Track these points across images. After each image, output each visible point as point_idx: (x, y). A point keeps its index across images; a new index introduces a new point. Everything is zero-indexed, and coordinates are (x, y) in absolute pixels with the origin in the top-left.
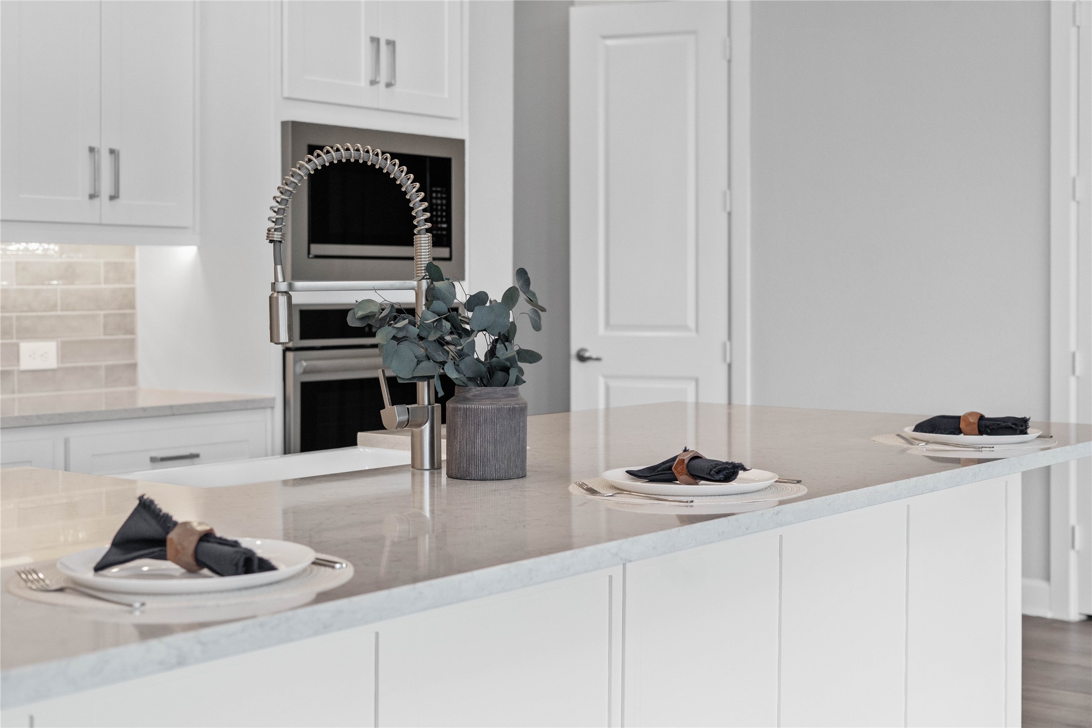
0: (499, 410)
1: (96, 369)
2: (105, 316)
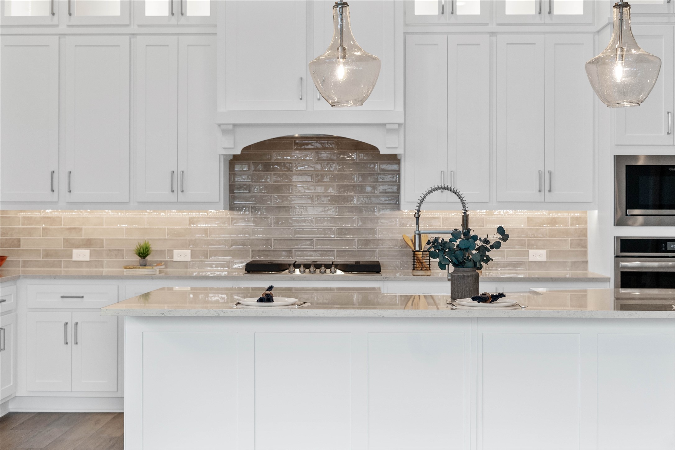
0: (458, 276)
1: (565, 262)
2: (571, 240)
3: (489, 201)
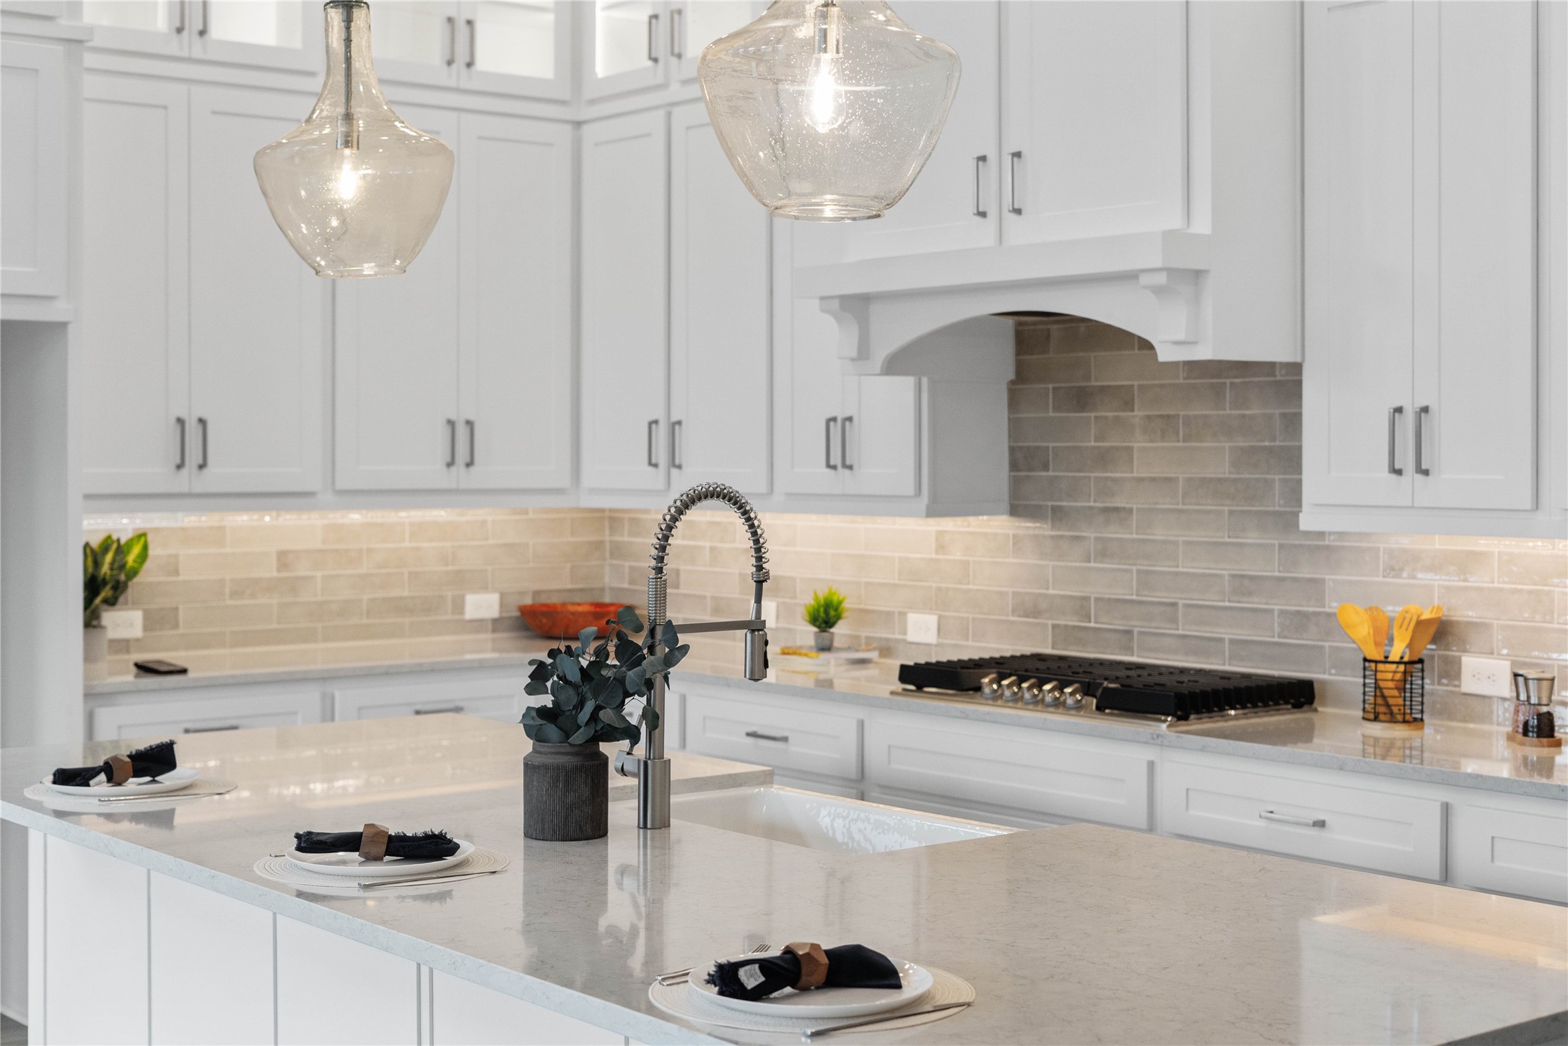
3: (1535, 508)
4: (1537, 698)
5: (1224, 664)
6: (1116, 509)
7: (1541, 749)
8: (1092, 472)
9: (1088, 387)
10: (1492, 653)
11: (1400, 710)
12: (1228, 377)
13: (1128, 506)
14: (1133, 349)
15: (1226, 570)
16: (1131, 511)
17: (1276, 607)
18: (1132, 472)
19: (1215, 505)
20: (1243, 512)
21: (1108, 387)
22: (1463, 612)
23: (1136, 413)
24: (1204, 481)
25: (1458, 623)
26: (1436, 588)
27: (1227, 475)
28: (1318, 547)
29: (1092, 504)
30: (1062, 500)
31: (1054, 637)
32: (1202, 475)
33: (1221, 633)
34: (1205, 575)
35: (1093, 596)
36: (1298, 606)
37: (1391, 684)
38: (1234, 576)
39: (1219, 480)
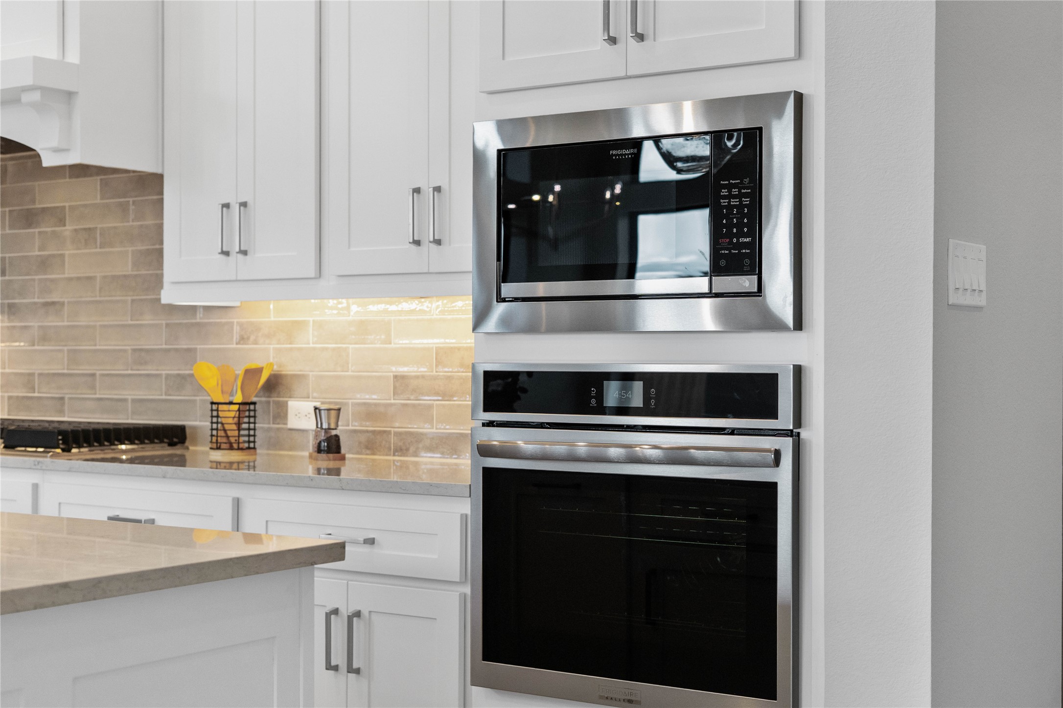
3: (318, 276)
4: (327, 424)
5: (128, 419)
6: (53, 303)
7: (328, 462)
8: (37, 275)
9: (33, 209)
10: (309, 398)
11: (236, 440)
12: (131, 197)
13: (62, 300)
14: (65, 178)
15: (128, 345)
16: (63, 304)
17: (164, 372)
18: (64, 273)
19: (123, 296)
20: (141, 300)
21: (47, 208)
22: (289, 368)
23: (67, 227)
24: (114, 277)
25: (286, 375)
26: (272, 350)
27: (130, 273)
28: (193, 325)
29: (36, 300)
30: (14, 298)
31: (9, 405)
32: (114, 274)
33: (124, 395)
34: (114, 350)
35: (37, 372)
36: (179, 370)
37: (230, 421)
38: (134, 350)
39: (125, 276)
